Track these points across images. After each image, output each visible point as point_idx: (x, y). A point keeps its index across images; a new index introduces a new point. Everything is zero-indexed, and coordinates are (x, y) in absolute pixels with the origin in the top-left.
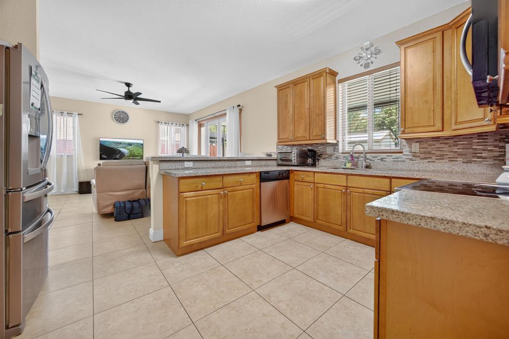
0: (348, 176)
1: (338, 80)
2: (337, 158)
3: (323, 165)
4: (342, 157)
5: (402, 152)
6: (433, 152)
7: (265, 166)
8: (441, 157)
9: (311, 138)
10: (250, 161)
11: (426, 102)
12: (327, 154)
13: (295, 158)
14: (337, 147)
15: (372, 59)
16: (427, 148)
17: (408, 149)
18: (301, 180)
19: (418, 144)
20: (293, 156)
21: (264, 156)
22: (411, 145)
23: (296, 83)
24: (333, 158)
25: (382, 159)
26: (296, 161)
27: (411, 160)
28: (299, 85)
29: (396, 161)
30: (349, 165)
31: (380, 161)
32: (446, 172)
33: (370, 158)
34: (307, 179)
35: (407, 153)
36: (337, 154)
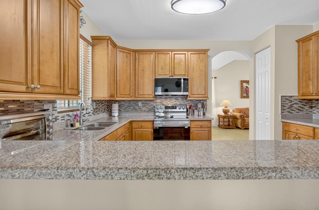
22: (93, 103)
35: (92, 109)
36: (56, 114)
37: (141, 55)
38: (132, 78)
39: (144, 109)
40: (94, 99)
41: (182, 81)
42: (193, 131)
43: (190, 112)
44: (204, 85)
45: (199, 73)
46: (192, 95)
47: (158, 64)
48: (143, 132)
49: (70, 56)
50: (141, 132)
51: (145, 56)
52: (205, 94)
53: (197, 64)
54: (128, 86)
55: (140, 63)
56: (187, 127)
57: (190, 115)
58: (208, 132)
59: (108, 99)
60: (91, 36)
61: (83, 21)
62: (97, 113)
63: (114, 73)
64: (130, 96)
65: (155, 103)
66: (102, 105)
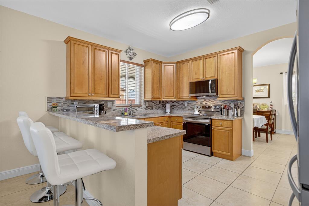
2: (115, 109)
4: (117, 109)
5: (141, 106)
6: (151, 106)
8: (153, 108)
9: (109, 96)
12: (108, 107)
13: (98, 111)
14: (114, 103)
15: (133, 57)
16: (149, 104)
24: (112, 110)
26: (98, 113)
27: (145, 109)
35: (144, 106)
36: (114, 107)
37: (181, 65)
38: (175, 84)
39: (188, 108)
40: (145, 100)
41: (210, 83)
42: (214, 129)
43: (224, 112)
44: (234, 84)
45: (228, 73)
46: (222, 95)
47: (193, 70)
48: (178, 125)
49: (112, 79)
50: (176, 125)
51: (184, 65)
52: (234, 94)
53: (226, 64)
54: (172, 90)
55: (181, 71)
56: (207, 125)
57: (224, 115)
58: (229, 132)
59: (150, 100)
60: (143, 61)
61: (134, 54)
62: (149, 109)
63: (159, 82)
64: (174, 98)
65: (196, 103)
66: (156, 104)
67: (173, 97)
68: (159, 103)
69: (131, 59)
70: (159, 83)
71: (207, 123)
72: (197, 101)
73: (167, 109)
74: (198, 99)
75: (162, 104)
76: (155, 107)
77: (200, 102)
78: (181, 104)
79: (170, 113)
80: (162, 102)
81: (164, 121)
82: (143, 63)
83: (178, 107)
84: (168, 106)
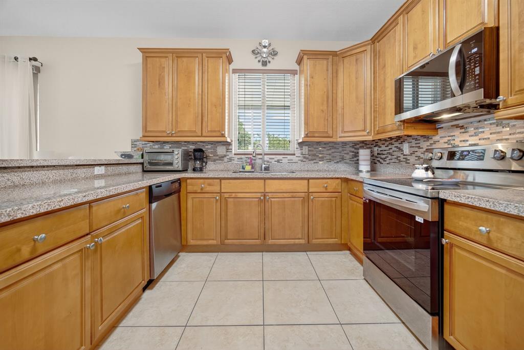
0: (266, 181)
1: (233, 69)
2: (231, 160)
3: (212, 169)
4: (236, 159)
5: (294, 154)
6: (317, 155)
7: (126, 174)
8: (322, 159)
9: (204, 134)
10: (103, 168)
11: (323, 111)
12: (218, 155)
13: (180, 160)
14: (230, 147)
15: (270, 59)
16: (313, 151)
17: (300, 152)
18: (199, 191)
19: (307, 147)
20: (176, 157)
21: (117, 158)
22: (302, 147)
23: (179, 54)
24: (226, 159)
25: (278, 161)
26: (180, 164)
27: (302, 161)
28: (185, 60)
29: (290, 162)
30: (248, 168)
31: (276, 162)
32: (326, 171)
33: (268, 159)
34: (209, 189)
35: (300, 155)
36: (231, 155)
39: (413, 160)
50: (356, 203)
56: (421, 220)
61: (274, 53)
62: (312, 162)
63: (326, 99)
64: (365, 133)
65: (435, 142)
66: (333, 150)
67: (364, 130)
68: (341, 149)
69: (265, 63)
70: (325, 103)
71: (421, 213)
72: (436, 138)
73: (361, 162)
74: (439, 131)
75: (353, 152)
76: (328, 157)
77: (446, 140)
78: (395, 149)
79: (368, 172)
80: (353, 147)
81: (324, 190)
82: (297, 67)
83: (390, 157)
84: (364, 154)
